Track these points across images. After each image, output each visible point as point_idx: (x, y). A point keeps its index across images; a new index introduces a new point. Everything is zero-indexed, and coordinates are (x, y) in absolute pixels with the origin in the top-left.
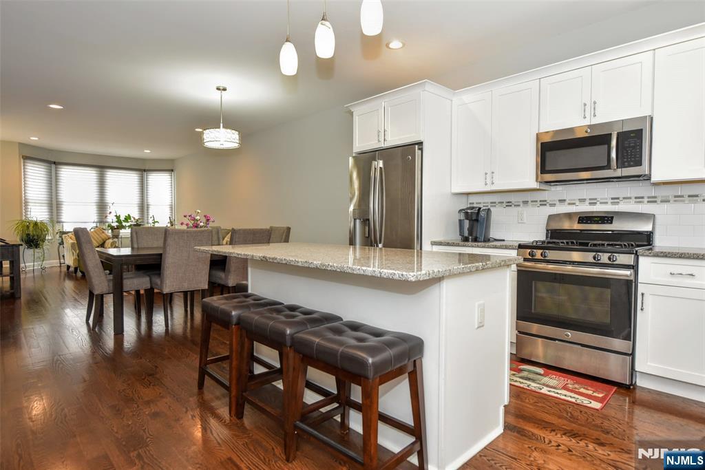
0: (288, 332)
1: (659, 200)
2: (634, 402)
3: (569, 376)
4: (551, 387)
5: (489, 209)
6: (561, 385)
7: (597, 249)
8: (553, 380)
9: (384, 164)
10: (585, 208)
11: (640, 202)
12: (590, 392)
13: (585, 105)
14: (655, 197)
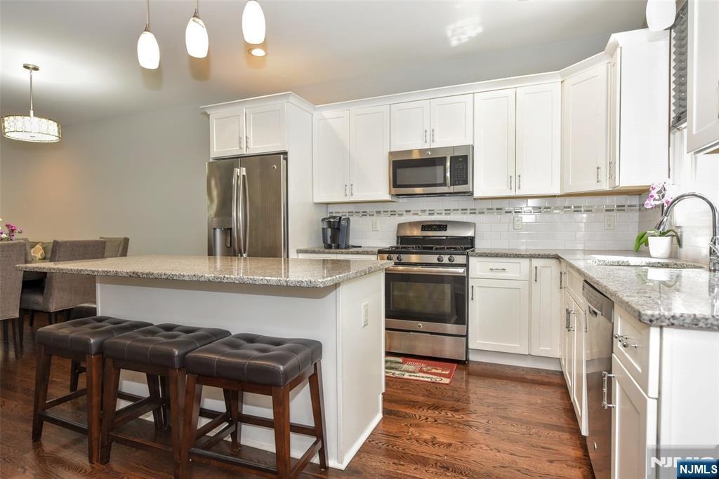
0: (177, 353)
1: (477, 211)
2: (469, 374)
3: (422, 361)
4: (411, 372)
5: (348, 219)
6: (418, 369)
7: (439, 252)
8: (410, 366)
9: (247, 171)
10: (426, 218)
11: (465, 213)
12: (439, 371)
13: (426, 131)
14: (475, 209)
